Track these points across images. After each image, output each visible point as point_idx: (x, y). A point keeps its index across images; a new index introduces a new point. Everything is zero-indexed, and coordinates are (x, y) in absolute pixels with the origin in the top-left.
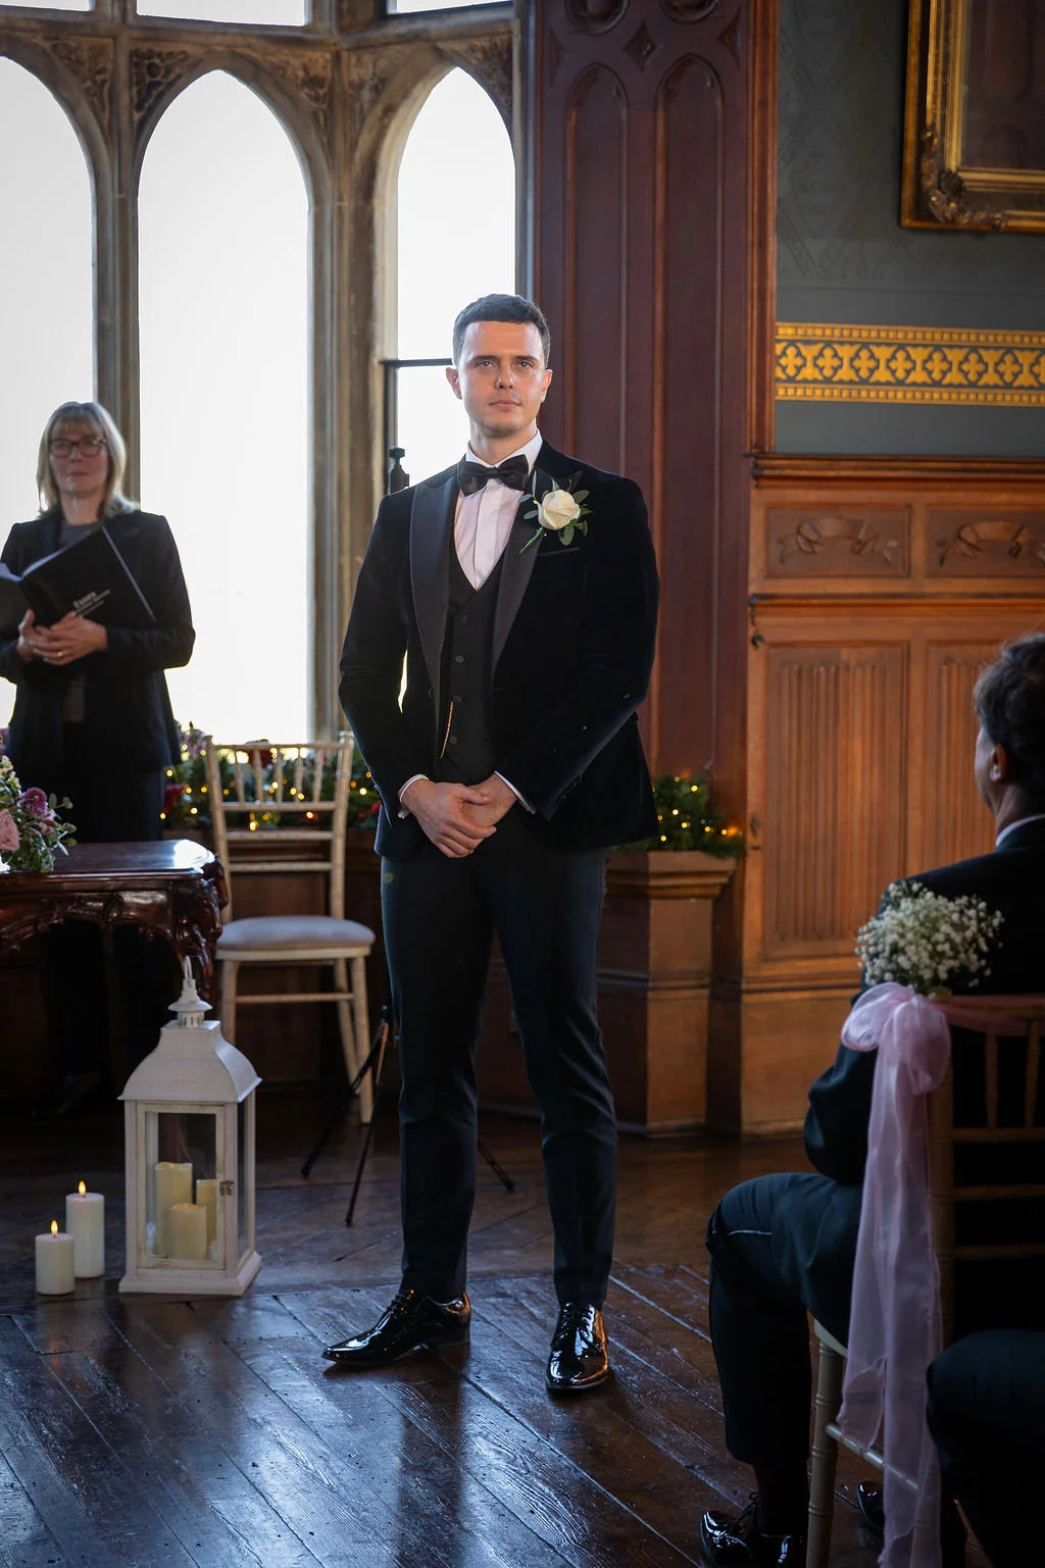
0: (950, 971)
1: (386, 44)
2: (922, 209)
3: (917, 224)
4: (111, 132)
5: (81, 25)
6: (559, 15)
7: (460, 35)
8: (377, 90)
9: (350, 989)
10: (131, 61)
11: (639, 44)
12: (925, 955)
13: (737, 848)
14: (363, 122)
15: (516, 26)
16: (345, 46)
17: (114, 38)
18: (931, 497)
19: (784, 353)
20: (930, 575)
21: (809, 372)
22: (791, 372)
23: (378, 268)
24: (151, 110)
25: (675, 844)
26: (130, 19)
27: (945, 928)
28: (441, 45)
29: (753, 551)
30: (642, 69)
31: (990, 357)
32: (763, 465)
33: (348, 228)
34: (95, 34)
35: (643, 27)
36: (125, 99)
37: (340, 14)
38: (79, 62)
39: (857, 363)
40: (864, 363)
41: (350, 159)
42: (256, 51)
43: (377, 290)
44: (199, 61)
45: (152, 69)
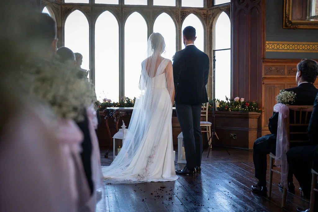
0: (289, 101)
1: (213, 9)
2: (286, 26)
3: (285, 28)
4: (178, 21)
5: (174, 8)
6: (236, 3)
7: (223, 7)
8: (212, 15)
9: (209, 130)
10: (181, 12)
11: (247, 6)
12: (286, 98)
13: (261, 112)
14: (211, 19)
15: (231, 5)
16: (208, 10)
17: (179, 9)
18: (288, 64)
19: (267, 45)
20: (287, 75)
21: (270, 48)
22: (268, 48)
23: (213, 38)
24: (183, 18)
25: (252, 111)
26: (181, 7)
27: (289, 95)
28: (221, 8)
29: (263, 72)
30: (247, 9)
31: (296, 46)
32: (264, 60)
33: (209, 33)
34: (176, 9)
35: (248, 3)
36: (180, 17)
37: (208, 6)
38: (174, 13)
39: (277, 47)
40: (278, 47)
41: (209, 24)
42: (196, 11)
43: (212, 41)
44: (189, 12)
45: (183, 13)
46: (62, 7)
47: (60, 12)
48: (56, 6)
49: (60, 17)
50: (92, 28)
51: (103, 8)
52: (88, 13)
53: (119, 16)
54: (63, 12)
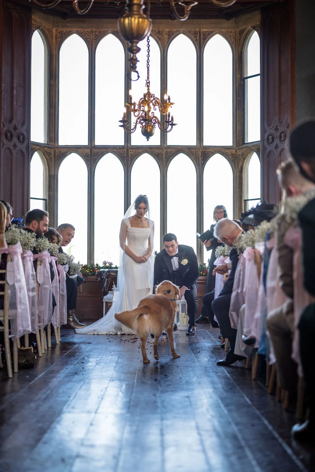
1: (243, 148)
4: (198, 164)
5: (193, 148)
6: (266, 142)
7: (253, 146)
8: (242, 156)
10: (202, 153)
11: (277, 147)
14: (240, 160)
15: (260, 145)
16: (237, 149)
17: (199, 149)
23: (243, 184)
24: (205, 160)
26: (202, 146)
28: (250, 148)
30: (277, 151)
33: (238, 178)
34: (195, 149)
35: (277, 144)
36: (200, 159)
37: (236, 144)
38: (193, 154)
41: (238, 167)
42: (222, 150)
43: (243, 188)
44: (213, 153)
45: (205, 154)
46: (55, 151)
47: (53, 157)
48: (48, 150)
49: (53, 163)
50: (91, 175)
51: (104, 150)
52: (86, 157)
53: (124, 159)
54: (56, 157)
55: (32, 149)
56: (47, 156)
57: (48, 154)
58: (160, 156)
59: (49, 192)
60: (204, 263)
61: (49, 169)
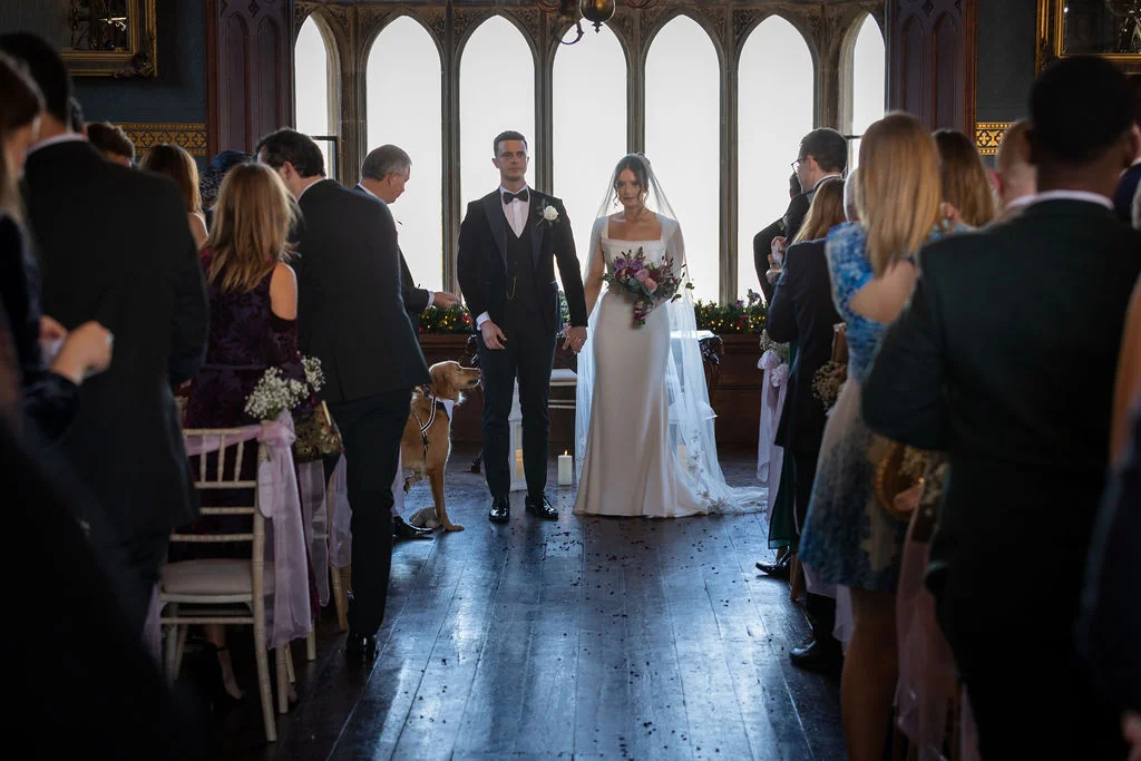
1: (840, 3)
4: (725, 45)
8: (837, 21)
10: (734, 14)
11: (928, 6)
14: (833, 35)
16: (826, 3)
17: (727, 5)
19: (981, 135)
22: (984, 143)
23: (840, 96)
28: (860, 3)
33: (827, 80)
36: (730, 31)
38: (713, 16)
41: (827, 52)
42: (788, 8)
43: (839, 107)
44: (762, 14)
45: (743, 17)
46: (356, 13)
47: (352, 28)
48: (338, 10)
49: (352, 44)
50: (449, 73)
51: (484, 9)
52: (436, 27)
53: (535, 32)
54: (360, 26)
55: (297, 10)
56: (336, 26)
57: (337, 22)
58: (627, 23)
59: (343, 119)
60: (739, 298)
61: (341, 58)
